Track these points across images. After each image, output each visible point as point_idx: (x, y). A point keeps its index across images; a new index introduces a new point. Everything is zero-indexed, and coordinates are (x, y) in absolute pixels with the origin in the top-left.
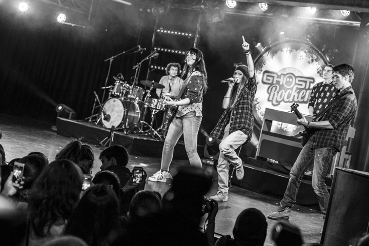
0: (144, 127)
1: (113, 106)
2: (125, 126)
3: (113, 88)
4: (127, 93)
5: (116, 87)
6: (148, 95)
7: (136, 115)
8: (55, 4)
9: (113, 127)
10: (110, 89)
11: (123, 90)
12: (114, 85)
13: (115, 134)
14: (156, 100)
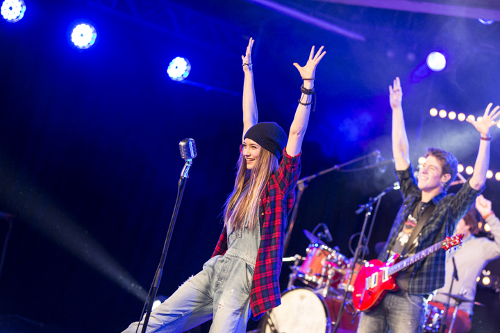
1: (299, 309)
3: (301, 263)
4: (338, 278)
5: (309, 260)
10: (292, 263)
11: (327, 269)
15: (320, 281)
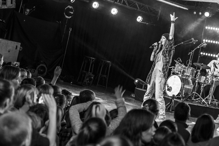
0: (195, 97)
1: (174, 80)
2: (182, 95)
3: (174, 68)
4: (184, 72)
5: (176, 67)
6: (199, 73)
7: (190, 88)
8: (136, 9)
9: (174, 95)
10: (172, 68)
11: (181, 69)
12: (175, 66)
13: (174, 101)
14: (204, 77)
15: (179, 73)
